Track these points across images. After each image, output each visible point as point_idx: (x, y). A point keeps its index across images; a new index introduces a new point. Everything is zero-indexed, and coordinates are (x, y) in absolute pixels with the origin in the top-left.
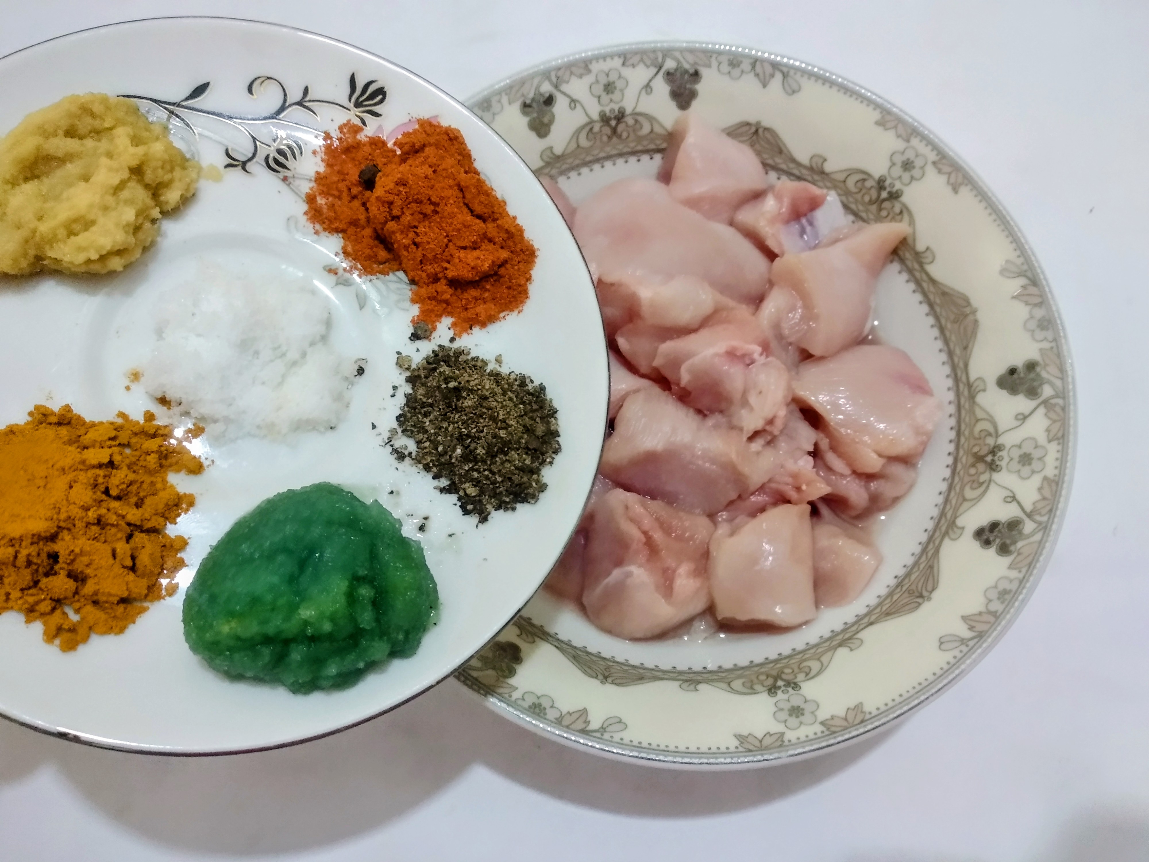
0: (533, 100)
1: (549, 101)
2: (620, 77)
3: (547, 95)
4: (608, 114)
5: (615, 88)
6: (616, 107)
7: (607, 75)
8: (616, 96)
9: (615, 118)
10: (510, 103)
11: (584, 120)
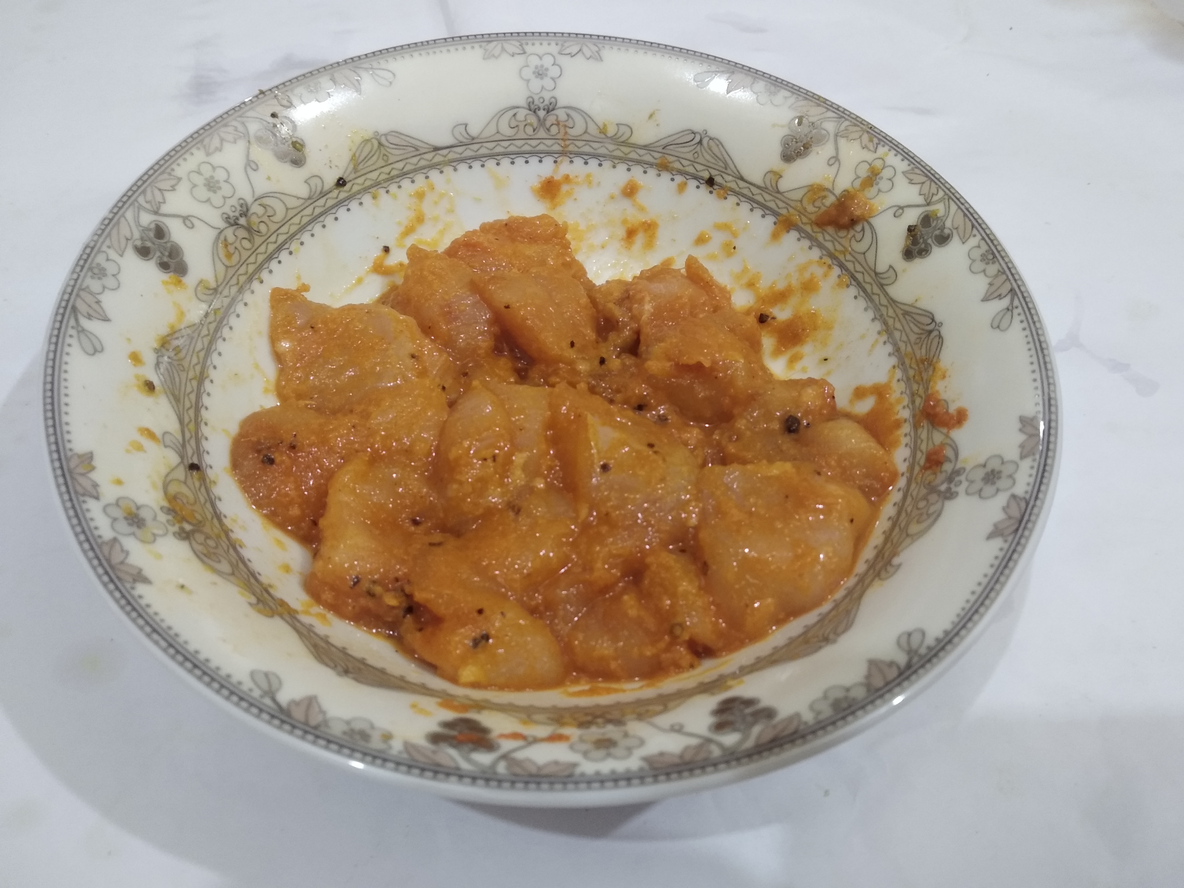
0: (142, 239)
1: (160, 232)
2: (214, 168)
3: (153, 226)
4: (231, 214)
5: (218, 182)
6: (233, 201)
7: (199, 173)
8: (226, 190)
9: (241, 215)
10: (121, 256)
11: (213, 233)
